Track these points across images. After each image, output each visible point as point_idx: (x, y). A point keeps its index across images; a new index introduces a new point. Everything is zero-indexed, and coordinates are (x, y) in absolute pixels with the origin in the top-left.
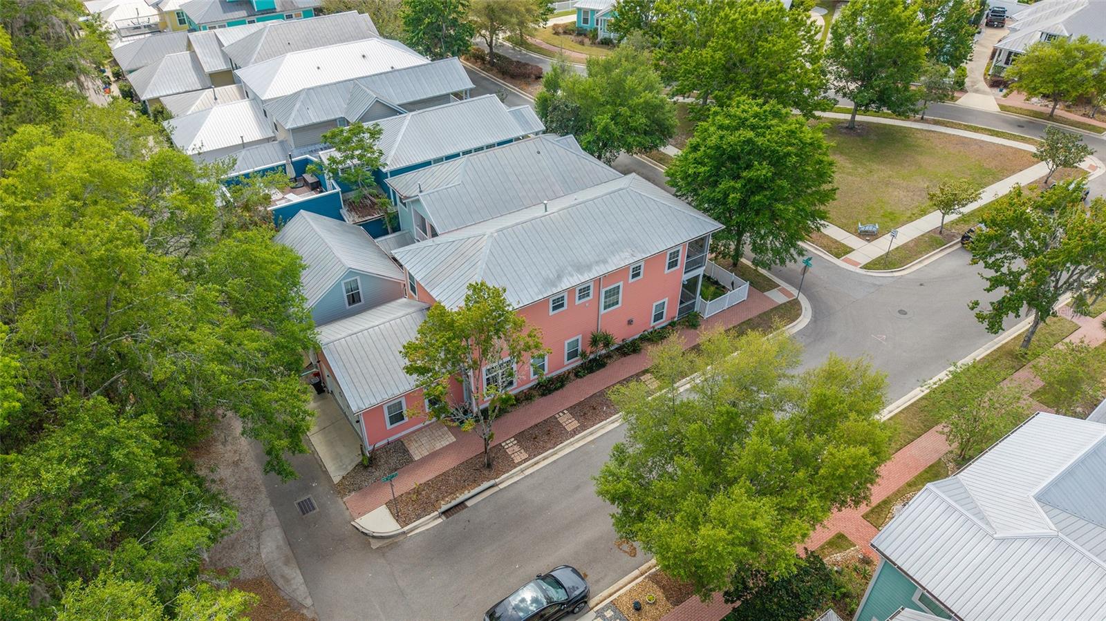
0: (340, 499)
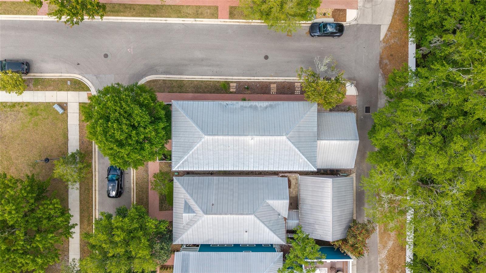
0: (358, 106)
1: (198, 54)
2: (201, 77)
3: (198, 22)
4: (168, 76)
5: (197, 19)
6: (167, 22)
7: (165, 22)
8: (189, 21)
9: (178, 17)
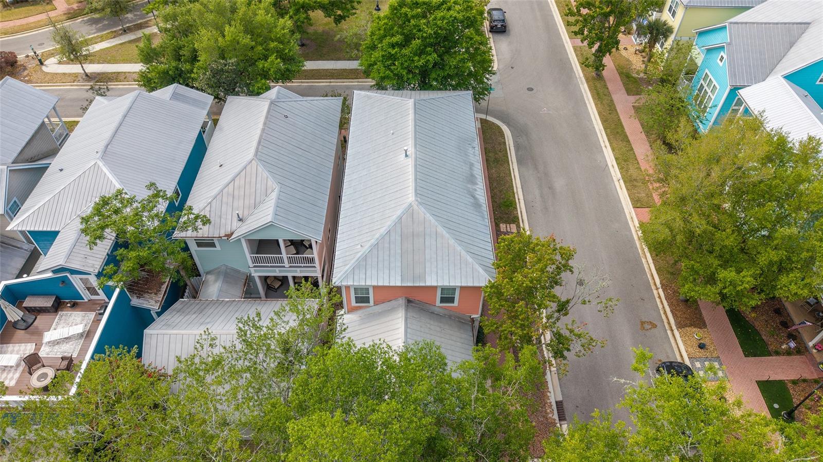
1: (559, 183)
2: (519, 186)
3: (617, 183)
4: (512, 148)
5: (622, 181)
6: (604, 148)
7: (603, 145)
8: (615, 173)
9: (616, 159)
